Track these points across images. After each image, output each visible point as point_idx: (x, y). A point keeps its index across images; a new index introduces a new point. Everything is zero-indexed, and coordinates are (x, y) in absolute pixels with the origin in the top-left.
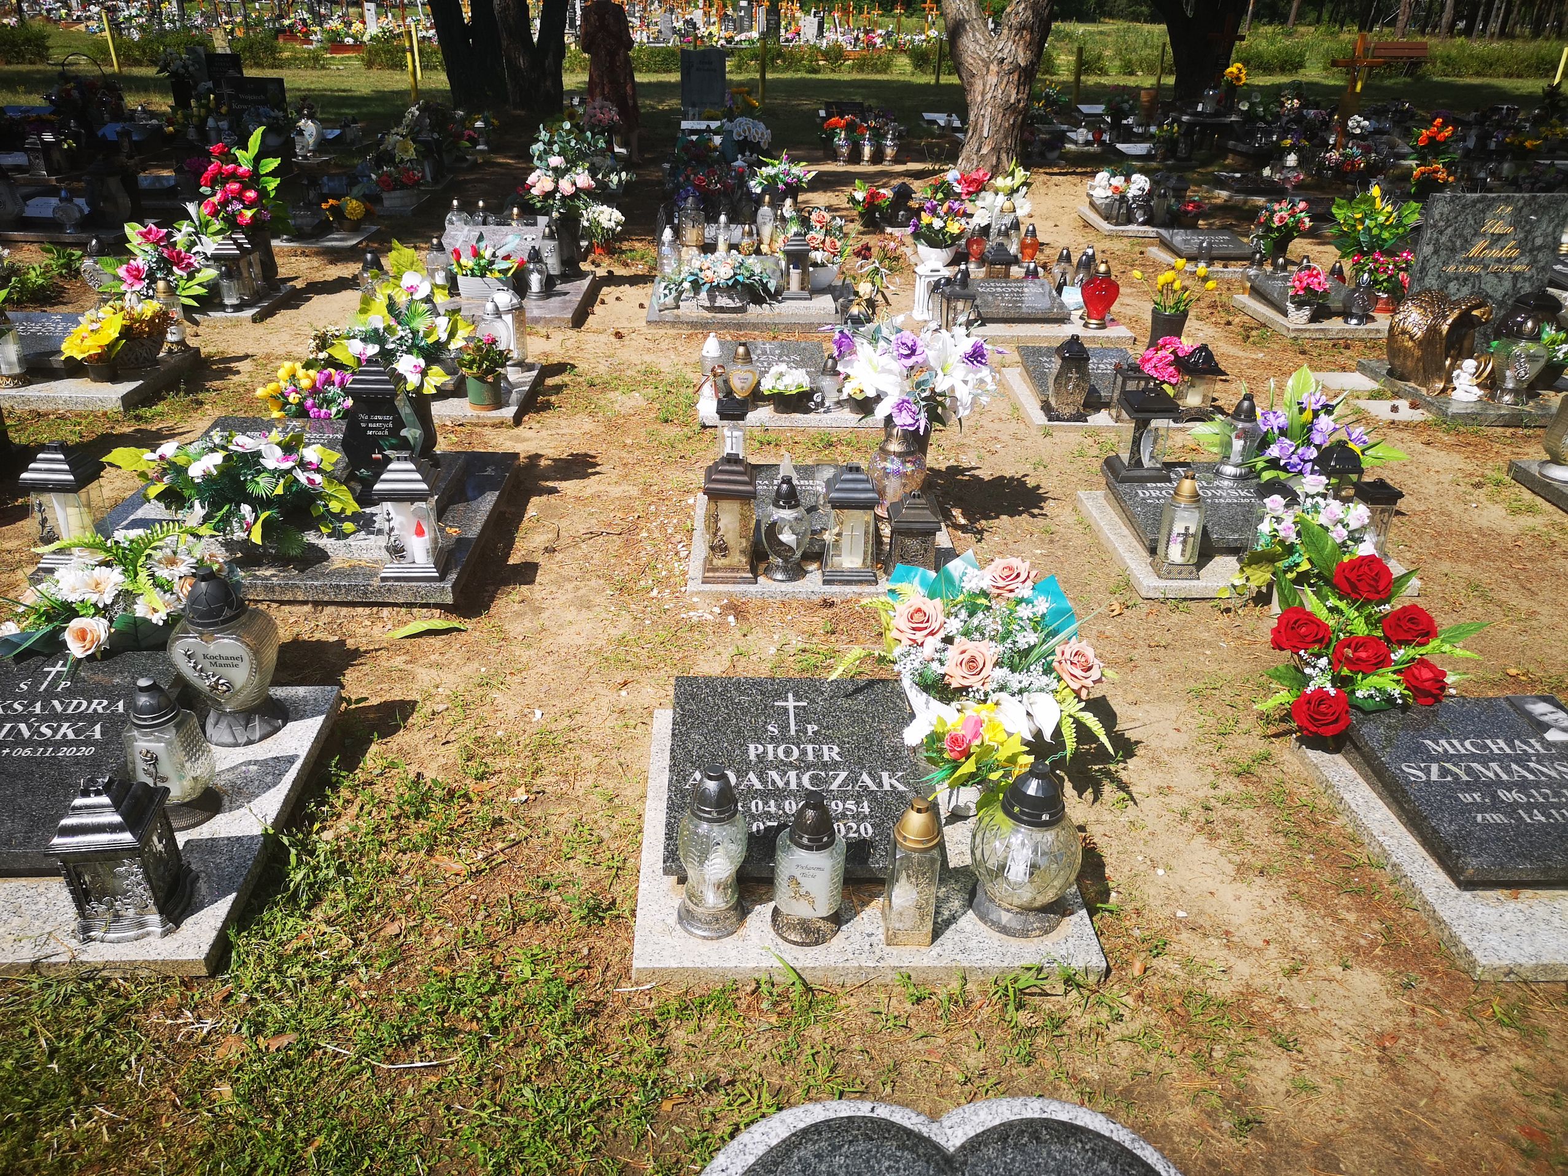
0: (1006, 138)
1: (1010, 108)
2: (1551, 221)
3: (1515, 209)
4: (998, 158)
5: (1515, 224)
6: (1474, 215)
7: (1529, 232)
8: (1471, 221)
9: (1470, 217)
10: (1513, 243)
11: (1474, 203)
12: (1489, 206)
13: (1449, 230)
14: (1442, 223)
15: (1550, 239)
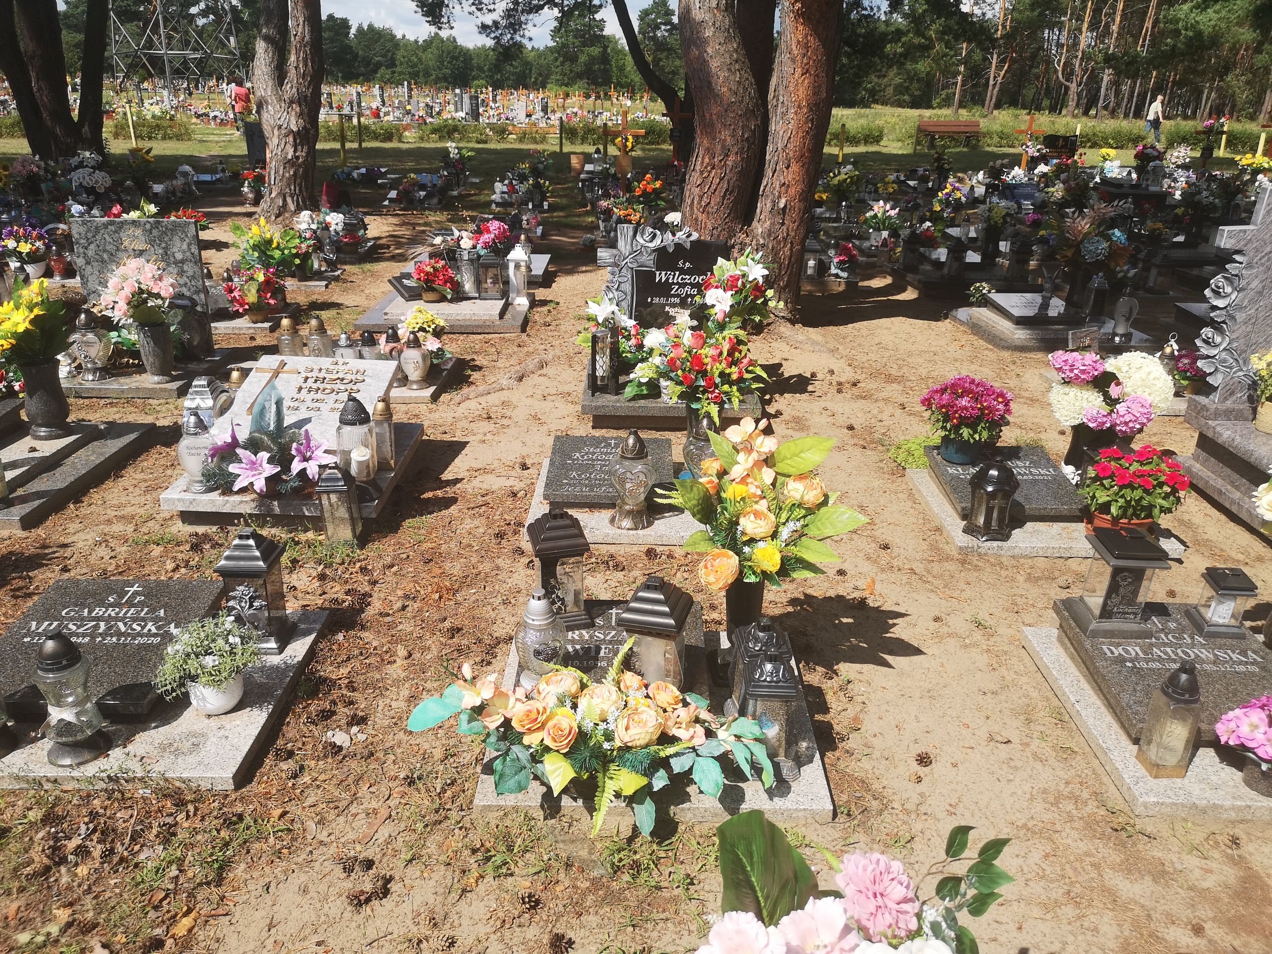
0: (289, 185)
1: (289, 163)
2: (182, 240)
3: (145, 230)
4: (285, 200)
5: (152, 242)
6: (110, 235)
7: (166, 249)
8: (108, 239)
9: (106, 236)
10: (155, 257)
11: (106, 226)
12: (121, 228)
13: (92, 247)
14: (82, 241)
15: (188, 254)
